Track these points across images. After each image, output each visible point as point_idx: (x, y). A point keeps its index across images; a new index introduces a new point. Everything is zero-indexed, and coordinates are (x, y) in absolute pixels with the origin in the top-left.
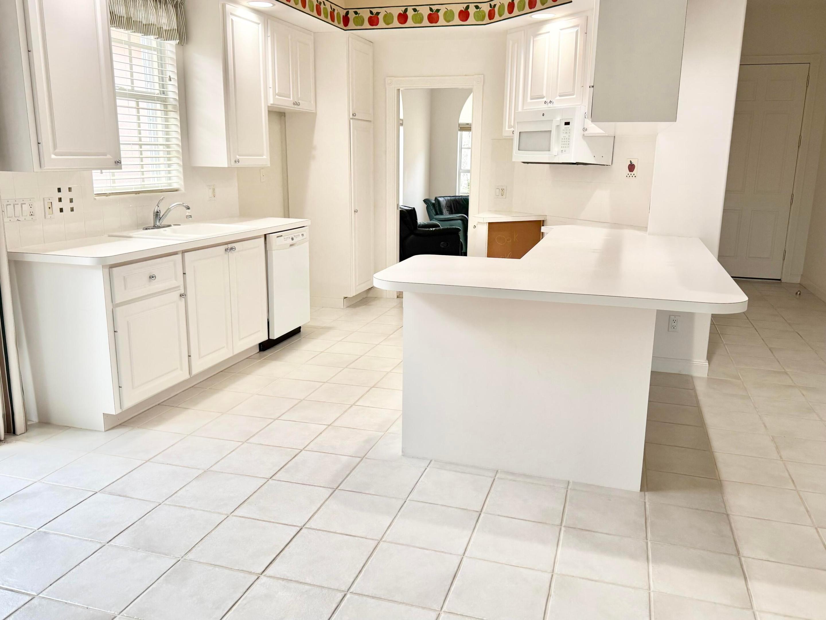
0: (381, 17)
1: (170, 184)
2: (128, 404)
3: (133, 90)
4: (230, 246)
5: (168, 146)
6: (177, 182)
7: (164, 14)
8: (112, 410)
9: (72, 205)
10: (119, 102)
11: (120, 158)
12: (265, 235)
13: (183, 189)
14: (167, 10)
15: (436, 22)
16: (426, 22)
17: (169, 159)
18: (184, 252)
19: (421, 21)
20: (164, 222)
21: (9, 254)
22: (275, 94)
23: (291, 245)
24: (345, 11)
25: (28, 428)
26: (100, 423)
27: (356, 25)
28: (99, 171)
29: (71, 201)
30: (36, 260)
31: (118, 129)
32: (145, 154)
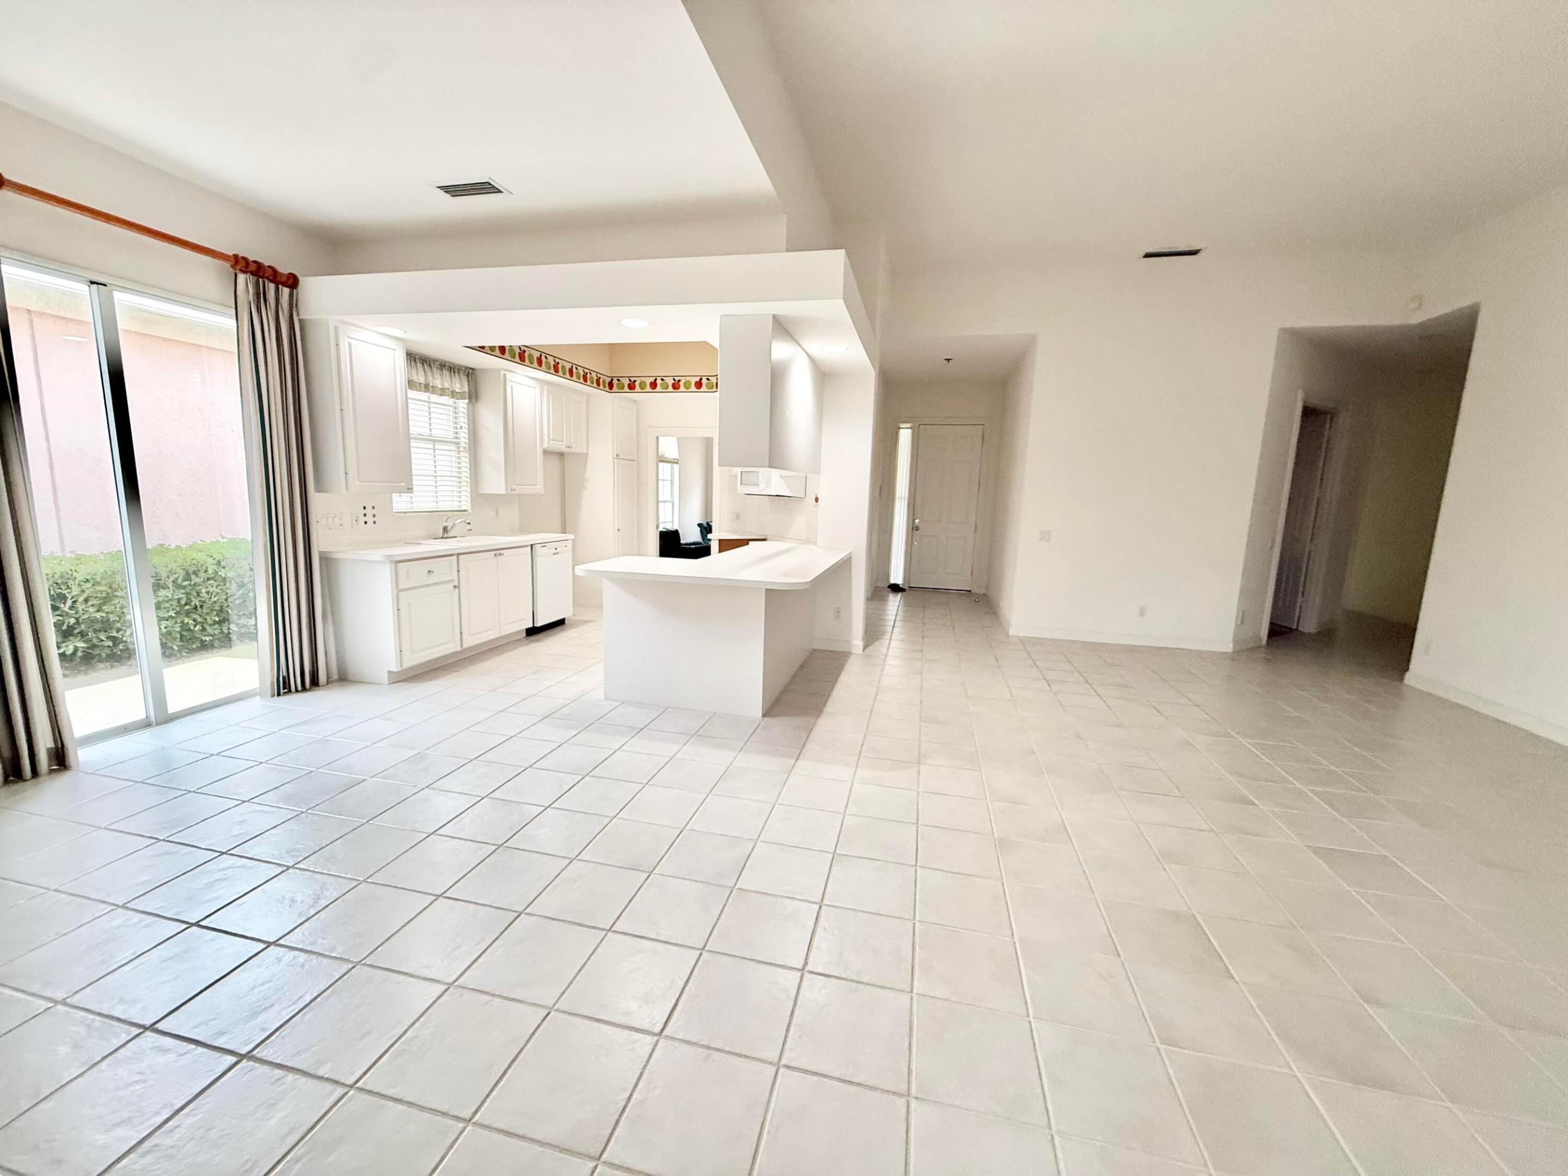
0: (637, 384)
1: (460, 506)
2: (407, 665)
3: (431, 435)
4: (499, 552)
5: (460, 478)
6: (466, 505)
7: (458, 381)
8: (395, 668)
9: (374, 519)
10: (413, 444)
11: (412, 485)
12: (532, 545)
13: (470, 511)
14: (460, 377)
15: (678, 389)
16: (670, 389)
17: (460, 487)
18: (458, 555)
19: (667, 388)
20: (450, 534)
21: (320, 552)
22: (549, 439)
23: (554, 554)
24: (610, 379)
25: (328, 682)
26: (385, 678)
27: (619, 389)
28: (398, 494)
29: (374, 516)
30: (339, 557)
31: (411, 464)
32: (438, 483)
